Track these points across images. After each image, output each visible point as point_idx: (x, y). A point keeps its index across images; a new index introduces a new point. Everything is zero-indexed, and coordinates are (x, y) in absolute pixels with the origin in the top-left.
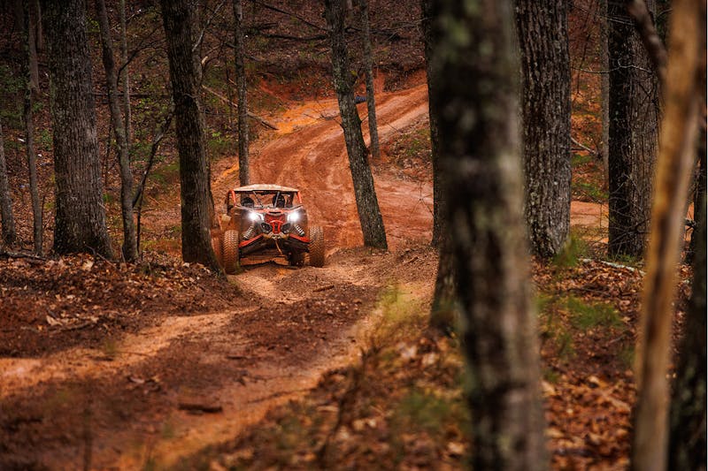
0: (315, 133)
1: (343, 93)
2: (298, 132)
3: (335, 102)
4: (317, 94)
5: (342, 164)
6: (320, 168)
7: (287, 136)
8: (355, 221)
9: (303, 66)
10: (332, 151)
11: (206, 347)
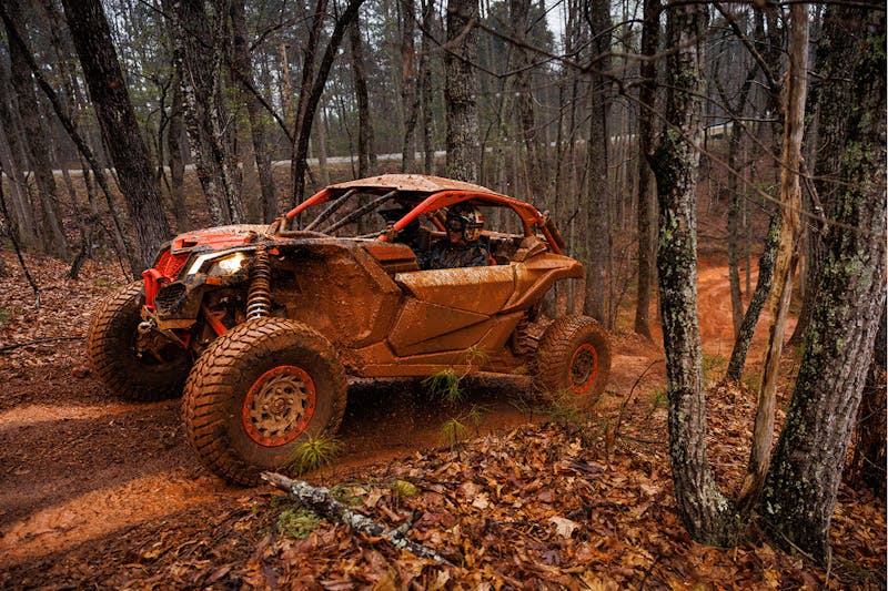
0: (717, 282)
1: (733, 265)
2: (710, 281)
3: (728, 269)
4: (720, 264)
5: (729, 299)
6: (717, 300)
7: (704, 283)
8: (732, 326)
9: (717, 251)
10: (723, 293)
11: (630, 370)
